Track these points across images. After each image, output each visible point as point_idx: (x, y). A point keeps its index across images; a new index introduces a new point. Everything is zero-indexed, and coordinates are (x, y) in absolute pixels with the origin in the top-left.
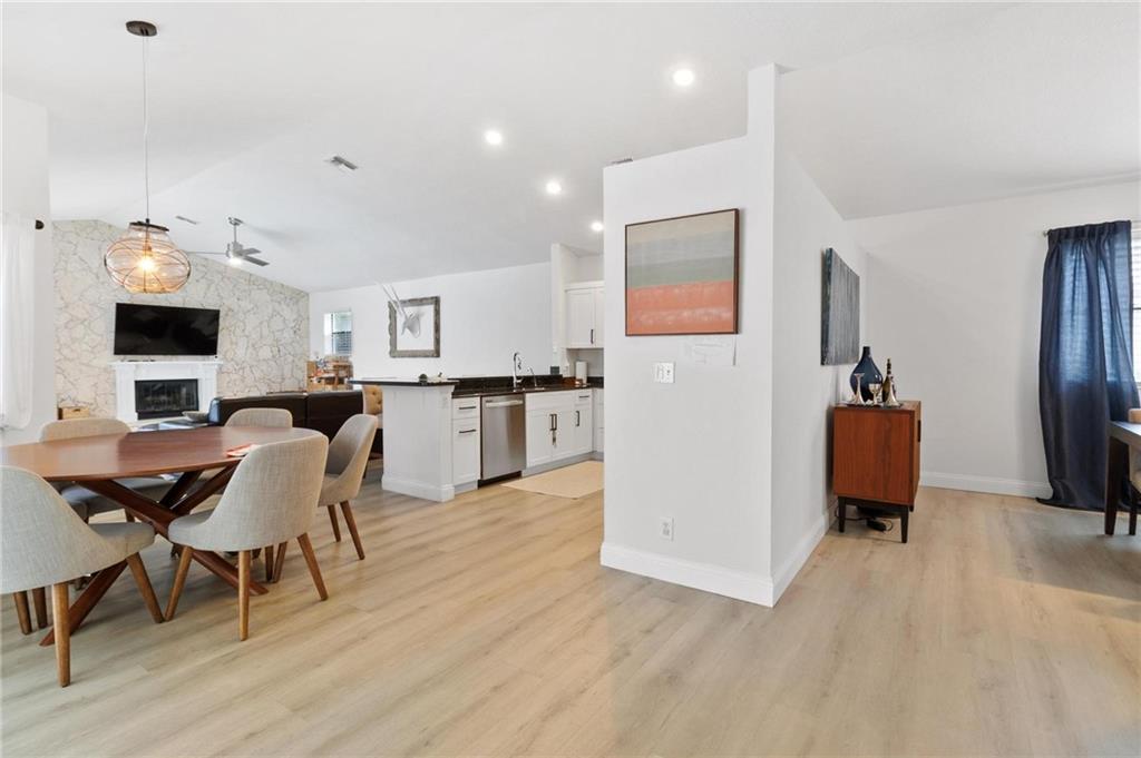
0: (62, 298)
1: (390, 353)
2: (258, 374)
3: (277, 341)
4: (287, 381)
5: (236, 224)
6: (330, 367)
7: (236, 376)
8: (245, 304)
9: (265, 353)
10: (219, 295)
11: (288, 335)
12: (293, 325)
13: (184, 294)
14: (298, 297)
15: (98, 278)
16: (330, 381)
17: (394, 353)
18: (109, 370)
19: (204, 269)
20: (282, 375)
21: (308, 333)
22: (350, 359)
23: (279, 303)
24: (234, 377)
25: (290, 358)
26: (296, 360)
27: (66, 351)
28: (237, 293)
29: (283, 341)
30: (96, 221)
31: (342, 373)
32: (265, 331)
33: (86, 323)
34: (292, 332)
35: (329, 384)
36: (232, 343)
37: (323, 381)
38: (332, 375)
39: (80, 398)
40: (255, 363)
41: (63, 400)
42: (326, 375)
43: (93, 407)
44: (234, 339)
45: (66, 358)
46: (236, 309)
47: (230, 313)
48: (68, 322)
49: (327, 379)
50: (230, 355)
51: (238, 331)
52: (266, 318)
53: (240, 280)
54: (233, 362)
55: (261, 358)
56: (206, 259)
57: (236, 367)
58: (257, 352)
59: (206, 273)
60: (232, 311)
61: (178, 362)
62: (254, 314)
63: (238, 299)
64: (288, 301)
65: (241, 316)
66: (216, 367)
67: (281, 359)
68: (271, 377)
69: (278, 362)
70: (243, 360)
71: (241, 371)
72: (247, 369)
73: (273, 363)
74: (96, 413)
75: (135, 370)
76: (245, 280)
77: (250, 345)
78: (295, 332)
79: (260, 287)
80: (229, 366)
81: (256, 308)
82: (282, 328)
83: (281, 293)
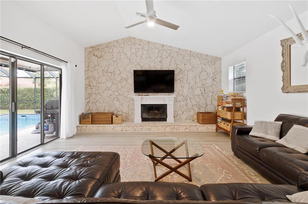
0: (119, 70)
1: (283, 89)
2: (194, 102)
3: (204, 85)
4: (209, 106)
6: (230, 100)
8: (188, 67)
9: (198, 91)
10: (176, 63)
11: (210, 81)
12: (212, 76)
13: (162, 64)
14: (215, 60)
15: (130, 60)
16: (229, 109)
17: (287, 88)
18: (133, 100)
19: (170, 52)
20: (206, 103)
21: (221, 80)
22: (245, 95)
23: (205, 65)
24: (182, 103)
25: (211, 94)
26: (214, 95)
27: (120, 92)
28: (184, 62)
29: (206, 86)
30: (130, 37)
31: (238, 104)
32: (198, 79)
33: (126, 80)
34: (212, 80)
35: (228, 111)
36: (181, 87)
37: (225, 108)
38: (231, 105)
39: (124, 111)
40: (192, 97)
41: (119, 111)
42: (227, 105)
43: (128, 115)
44: (183, 85)
45: (120, 95)
46: (184, 69)
47: (181, 72)
48: (121, 80)
49: (228, 107)
50: (181, 93)
51: (185, 81)
52: (199, 73)
53: (186, 55)
54: (182, 96)
55: (195, 94)
56: (171, 47)
57: (183, 98)
58: (194, 91)
59: (171, 53)
60: (182, 70)
61: (158, 96)
62: (192, 71)
63: (185, 65)
64: (210, 63)
65: (186, 73)
66: (174, 98)
67: (205, 94)
68: (200, 104)
69: (204, 96)
70: (186, 95)
71: (186, 101)
72: (189, 100)
73: (201, 97)
74: (129, 117)
75: (141, 100)
76: (188, 55)
77: (190, 87)
78: (213, 80)
79: (195, 58)
80: (180, 98)
81: (193, 68)
82: (206, 78)
83: (206, 59)
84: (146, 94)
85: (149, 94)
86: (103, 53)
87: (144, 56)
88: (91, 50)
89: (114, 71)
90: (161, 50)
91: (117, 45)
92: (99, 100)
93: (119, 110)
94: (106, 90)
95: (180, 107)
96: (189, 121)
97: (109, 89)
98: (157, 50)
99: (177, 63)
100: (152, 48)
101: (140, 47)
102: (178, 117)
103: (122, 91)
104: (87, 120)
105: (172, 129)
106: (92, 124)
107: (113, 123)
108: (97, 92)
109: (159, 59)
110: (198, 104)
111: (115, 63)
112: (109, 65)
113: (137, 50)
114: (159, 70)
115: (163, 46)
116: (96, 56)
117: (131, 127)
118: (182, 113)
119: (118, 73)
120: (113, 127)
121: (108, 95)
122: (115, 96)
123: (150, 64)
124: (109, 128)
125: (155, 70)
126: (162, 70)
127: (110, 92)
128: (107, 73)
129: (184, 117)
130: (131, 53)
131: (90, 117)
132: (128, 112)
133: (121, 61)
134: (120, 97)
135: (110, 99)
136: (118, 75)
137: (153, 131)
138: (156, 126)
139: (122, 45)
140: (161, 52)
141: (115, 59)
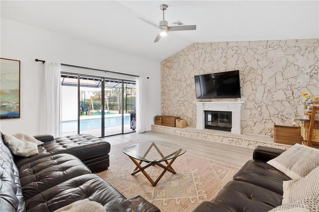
2: (273, 111)
3: (291, 85)
5: (164, 9)
7: (256, 112)
8: (263, 63)
9: (279, 95)
11: (303, 80)
12: (309, 70)
13: (226, 65)
15: (194, 66)
19: (237, 48)
23: (294, 55)
24: (254, 112)
28: (257, 57)
29: (296, 86)
30: (193, 44)
32: (279, 79)
33: (190, 86)
34: (307, 77)
36: (253, 90)
39: (189, 116)
40: (270, 103)
43: (192, 120)
44: (254, 87)
45: (185, 100)
46: (256, 67)
47: (252, 71)
48: (186, 86)
50: (251, 98)
51: (258, 82)
52: (281, 69)
53: (259, 48)
54: (253, 102)
55: (275, 99)
56: (237, 42)
57: (256, 105)
58: (272, 95)
59: (237, 50)
60: (253, 69)
61: (222, 102)
62: (270, 68)
63: (258, 61)
64: (302, 52)
65: (259, 71)
66: (241, 105)
67: (294, 99)
68: (284, 113)
69: (291, 102)
70: (261, 101)
71: (259, 109)
72: (264, 108)
73: (287, 104)
74: (193, 123)
75: (203, 106)
76: (263, 46)
77: (266, 90)
78: (311, 76)
79: (275, 48)
80: (250, 105)
81: (271, 63)
82: (296, 74)
83: (295, 47)
84: (209, 100)
85: (212, 100)
86: (173, 64)
87: (207, 60)
88: (165, 62)
89: (181, 79)
90: (225, 49)
91: (183, 54)
92: (170, 105)
93: (185, 115)
94: (175, 96)
95: (251, 116)
96: (264, 135)
97: (177, 96)
98: (221, 50)
99: (246, 60)
100: (215, 49)
101: (203, 51)
102: (249, 129)
103: (187, 97)
104: (158, 121)
105: (231, 141)
106: (162, 125)
107: (176, 126)
108: (168, 98)
109: (223, 60)
110: (280, 114)
111: (182, 71)
112: (177, 73)
113: (200, 55)
114: (223, 72)
115: (228, 43)
116: (168, 67)
117: (189, 132)
118: (253, 124)
119: (184, 79)
120: (174, 130)
121: (176, 100)
122: (181, 102)
123: (212, 67)
124: (171, 130)
125: (219, 72)
126: (226, 71)
127: (178, 98)
128: (175, 81)
129: (257, 129)
130: (195, 58)
131: (161, 119)
132: (192, 118)
133: (186, 68)
134: (185, 103)
135: (178, 105)
136: (184, 81)
137: (209, 139)
138: (212, 135)
139: (187, 53)
140: (225, 51)
141: (181, 67)
